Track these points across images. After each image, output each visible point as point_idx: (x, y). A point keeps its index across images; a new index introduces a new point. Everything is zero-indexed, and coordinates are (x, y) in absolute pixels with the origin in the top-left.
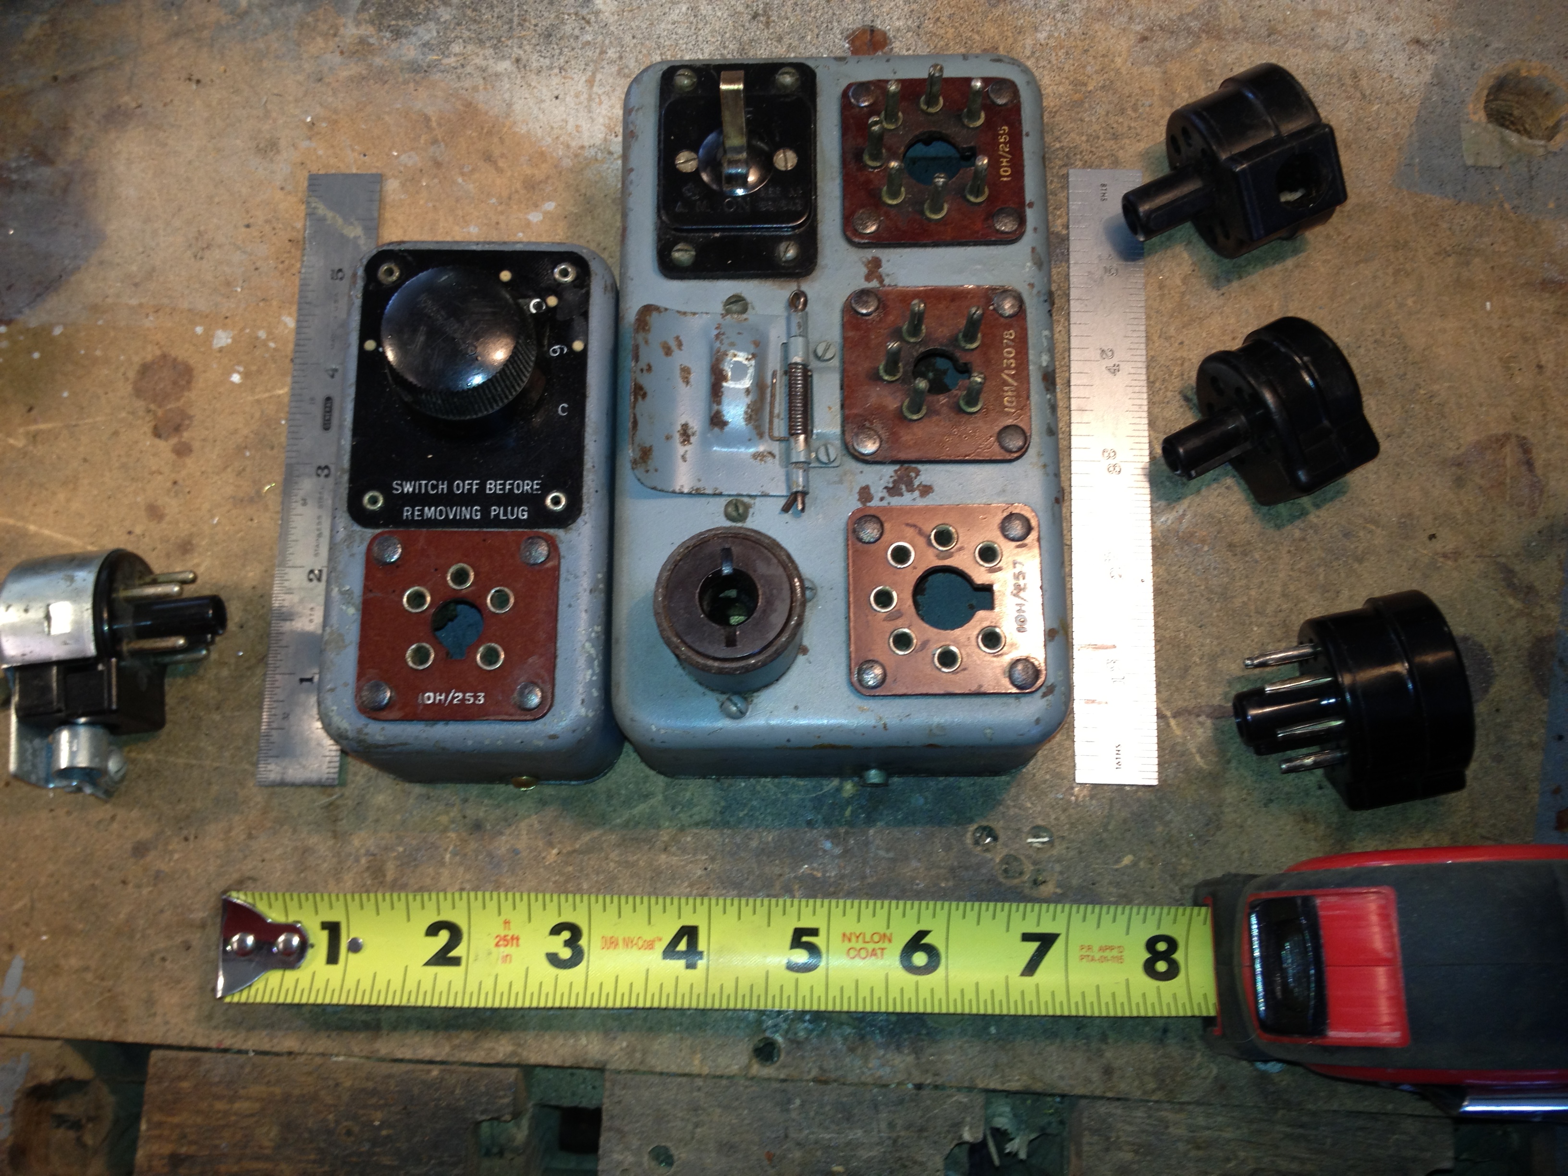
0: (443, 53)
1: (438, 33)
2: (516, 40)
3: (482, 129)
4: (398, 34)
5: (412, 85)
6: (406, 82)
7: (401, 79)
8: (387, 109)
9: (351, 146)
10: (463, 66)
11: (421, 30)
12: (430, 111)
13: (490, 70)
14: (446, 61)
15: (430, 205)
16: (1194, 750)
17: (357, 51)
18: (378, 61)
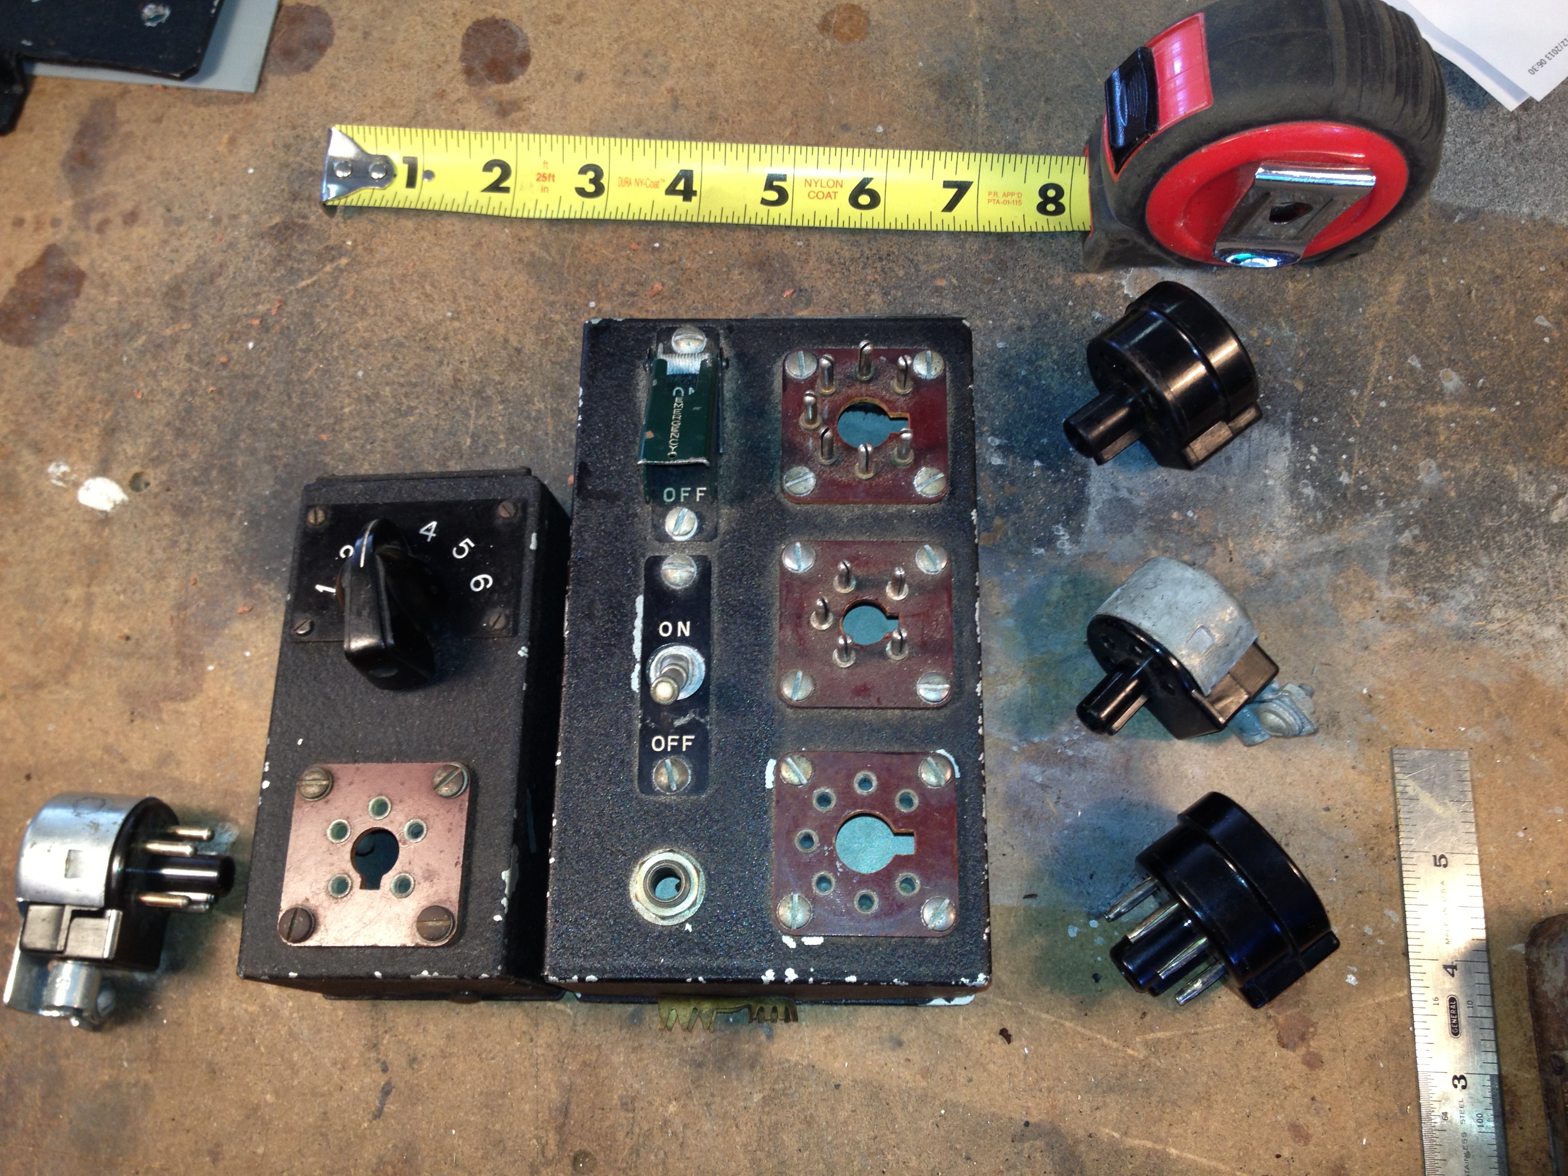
0: (1485, 618)
1: (1476, 596)
2: (1556, 604)
3: (1544, 701)
4: (1435, 598)
5: (1461, 653)
6: (1455, 650)
7: (1449, 647)
8: (1443, 680)
9: (1414, 720)
10: (1509, 632)
11: (1457, 593)
12: (1486, 681)
13: (1538, 637)
14: (1490, 627)
15: (1509, 784)
17: (1398, 616)
18: (1422, 627)
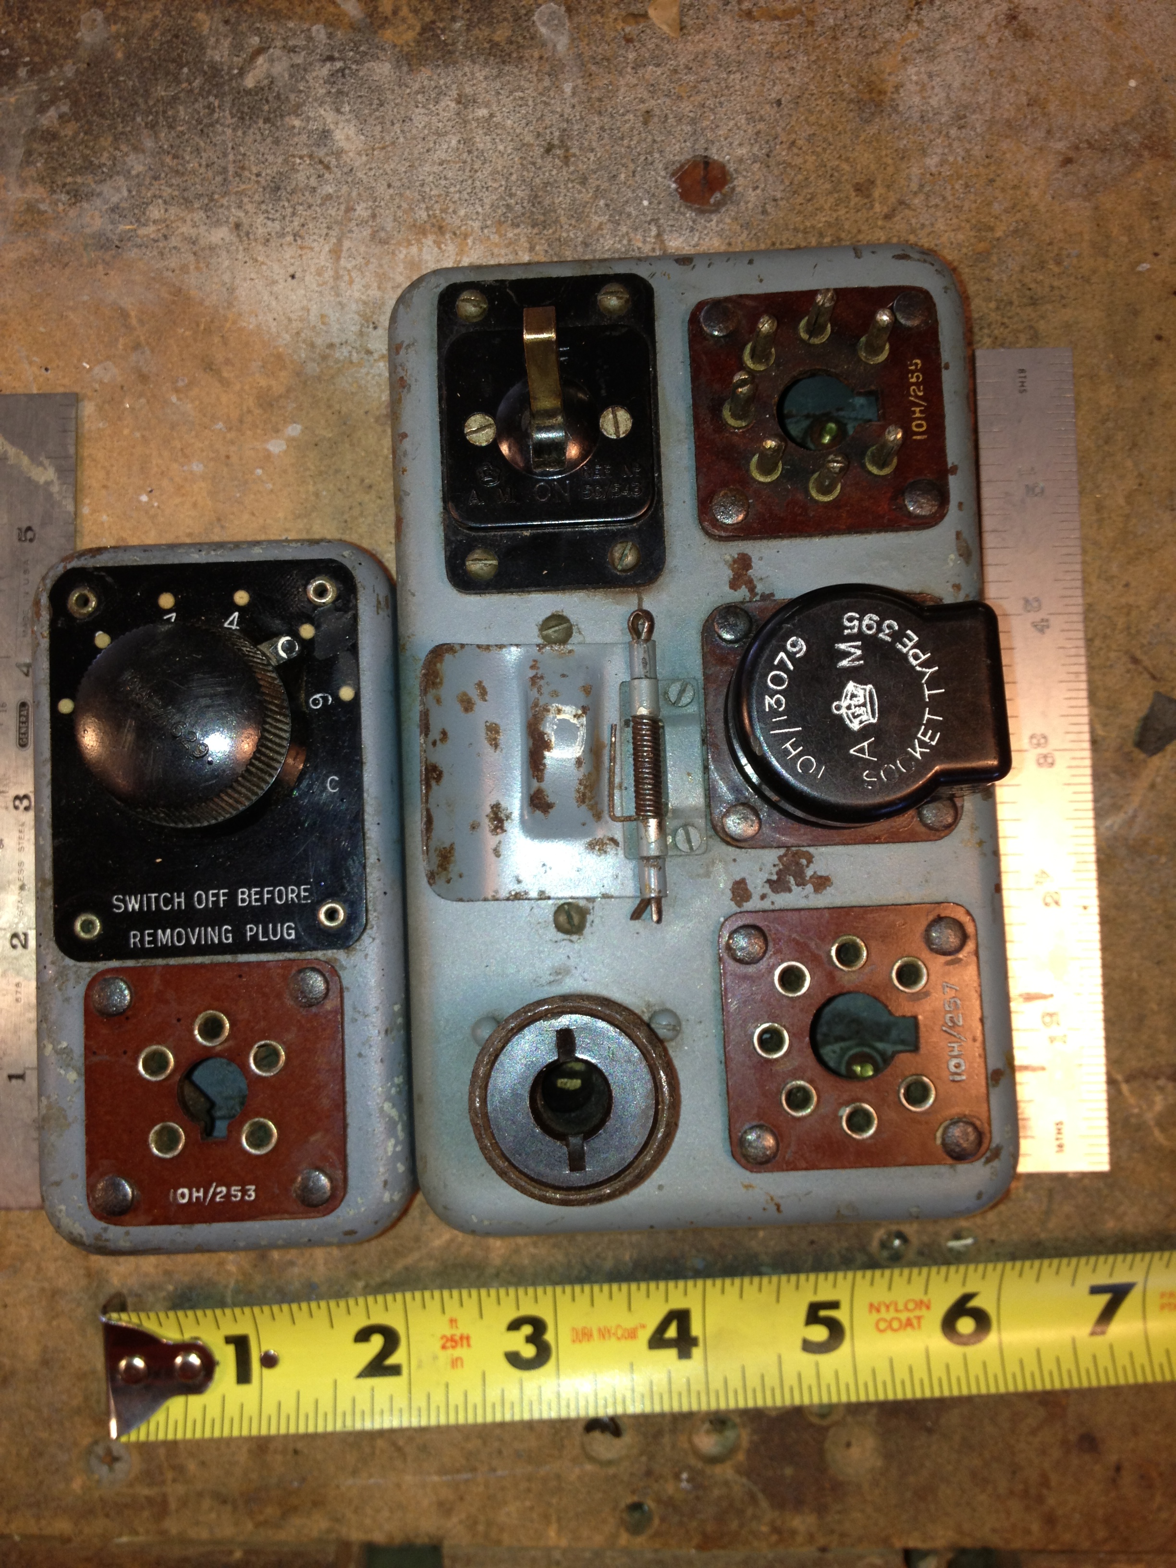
0: (138, 221)
1: (130, 191)
2: (233, 198)
3: (198, 325)
4: (77, 196)
5: (100, 267)
6: (92, 264)
7: (85, 260)
8: (71, 303)
9: (28, 357)
10: (165, 237)
11: (106, 189)
12: (127, 303)
13: (202, 242)
14: (142, 231)
15: (138, 435)
16: (1152, 1123)
17: (25, 222)
18: (53, 235)
